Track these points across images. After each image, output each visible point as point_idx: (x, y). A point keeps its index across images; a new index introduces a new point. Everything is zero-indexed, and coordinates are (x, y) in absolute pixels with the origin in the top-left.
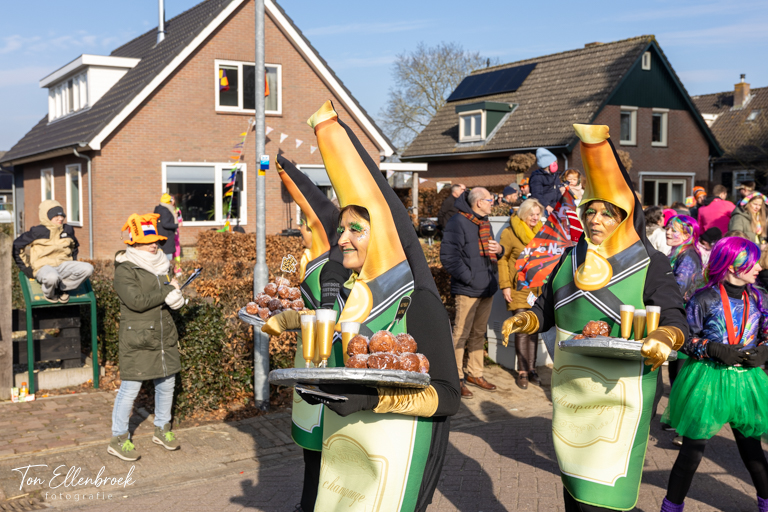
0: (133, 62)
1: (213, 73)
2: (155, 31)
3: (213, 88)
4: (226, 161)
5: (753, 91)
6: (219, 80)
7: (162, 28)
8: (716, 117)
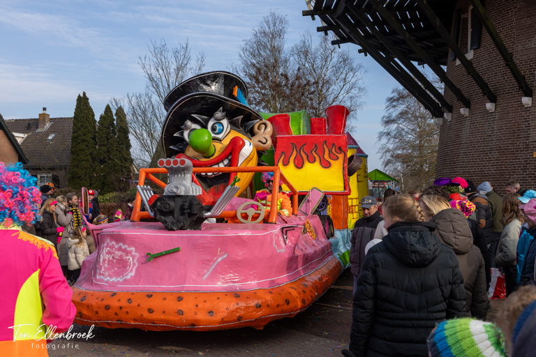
5: (51, 120)
8: (26, 135)
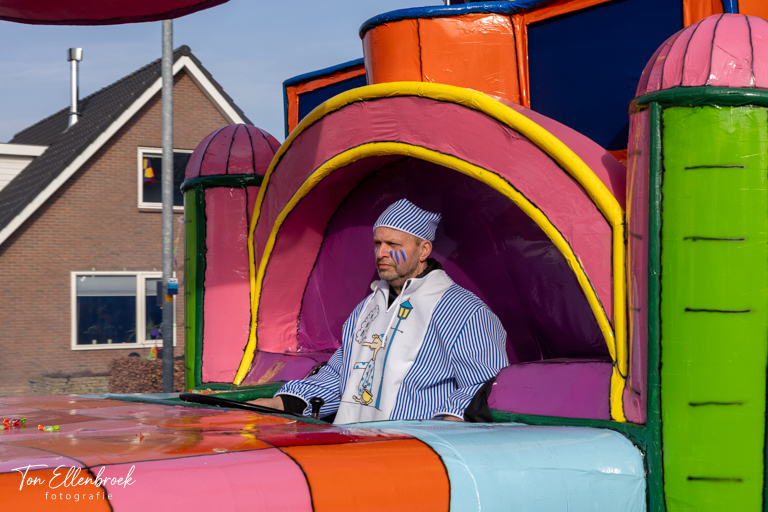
0: (38, 150)
1: (136, 163)
2: (67, 112)
3: (136, 182)
4: (150, 269)
6: (142, 172)
7: (74, 110)
